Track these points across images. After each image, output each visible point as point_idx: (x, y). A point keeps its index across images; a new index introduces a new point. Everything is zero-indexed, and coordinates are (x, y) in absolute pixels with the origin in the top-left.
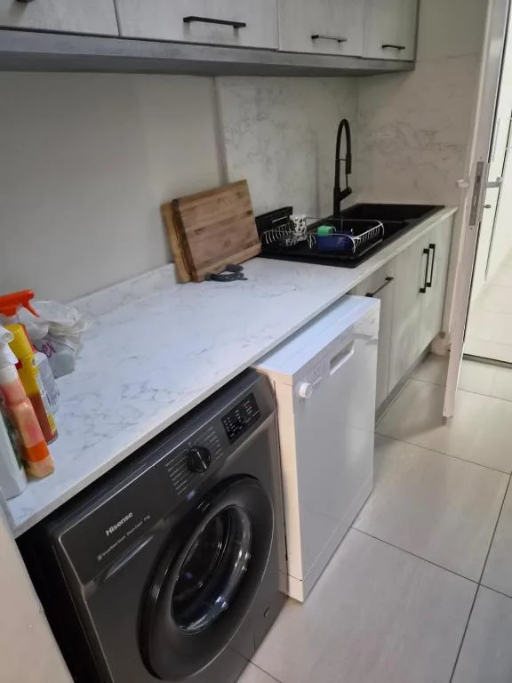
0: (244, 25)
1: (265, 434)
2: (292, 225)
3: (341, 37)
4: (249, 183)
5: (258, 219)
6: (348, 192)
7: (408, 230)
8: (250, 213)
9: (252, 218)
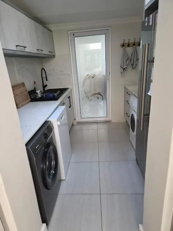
0: (26, 47)
1: (52, 137)
2: (37, 93)
3: (42, 50)
4: (25, 83)
5: (29, 92)
6: (46, 86)
7: (64, 93)
8: (26, 91)
9: (27, 92)
